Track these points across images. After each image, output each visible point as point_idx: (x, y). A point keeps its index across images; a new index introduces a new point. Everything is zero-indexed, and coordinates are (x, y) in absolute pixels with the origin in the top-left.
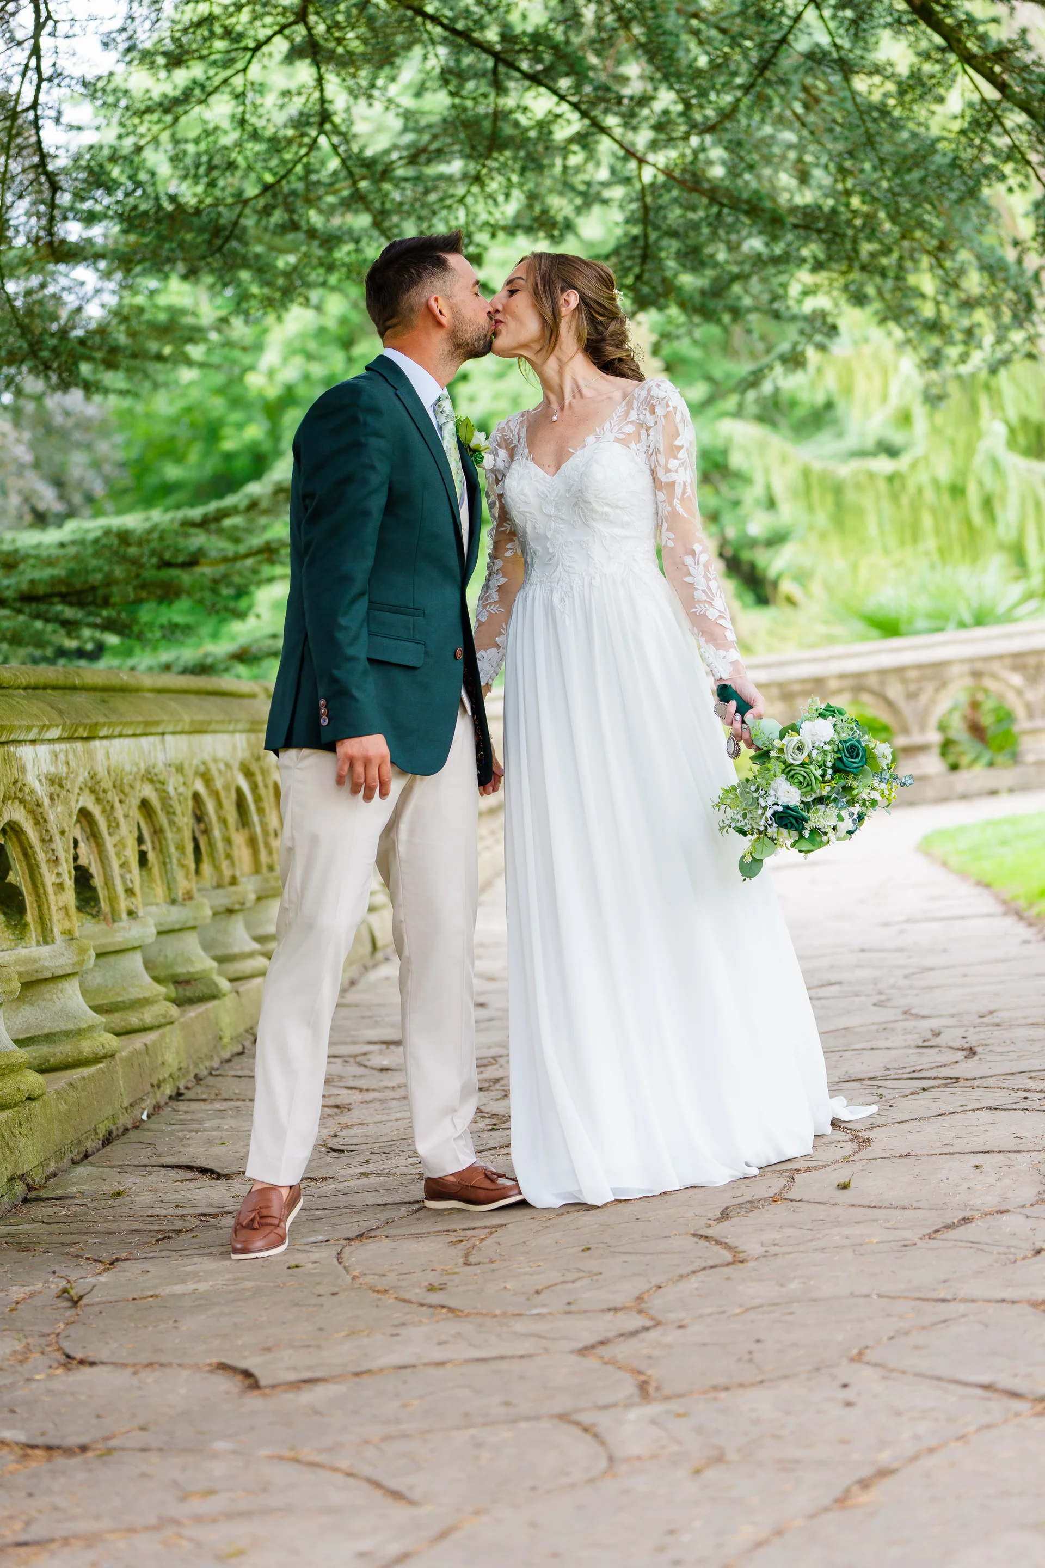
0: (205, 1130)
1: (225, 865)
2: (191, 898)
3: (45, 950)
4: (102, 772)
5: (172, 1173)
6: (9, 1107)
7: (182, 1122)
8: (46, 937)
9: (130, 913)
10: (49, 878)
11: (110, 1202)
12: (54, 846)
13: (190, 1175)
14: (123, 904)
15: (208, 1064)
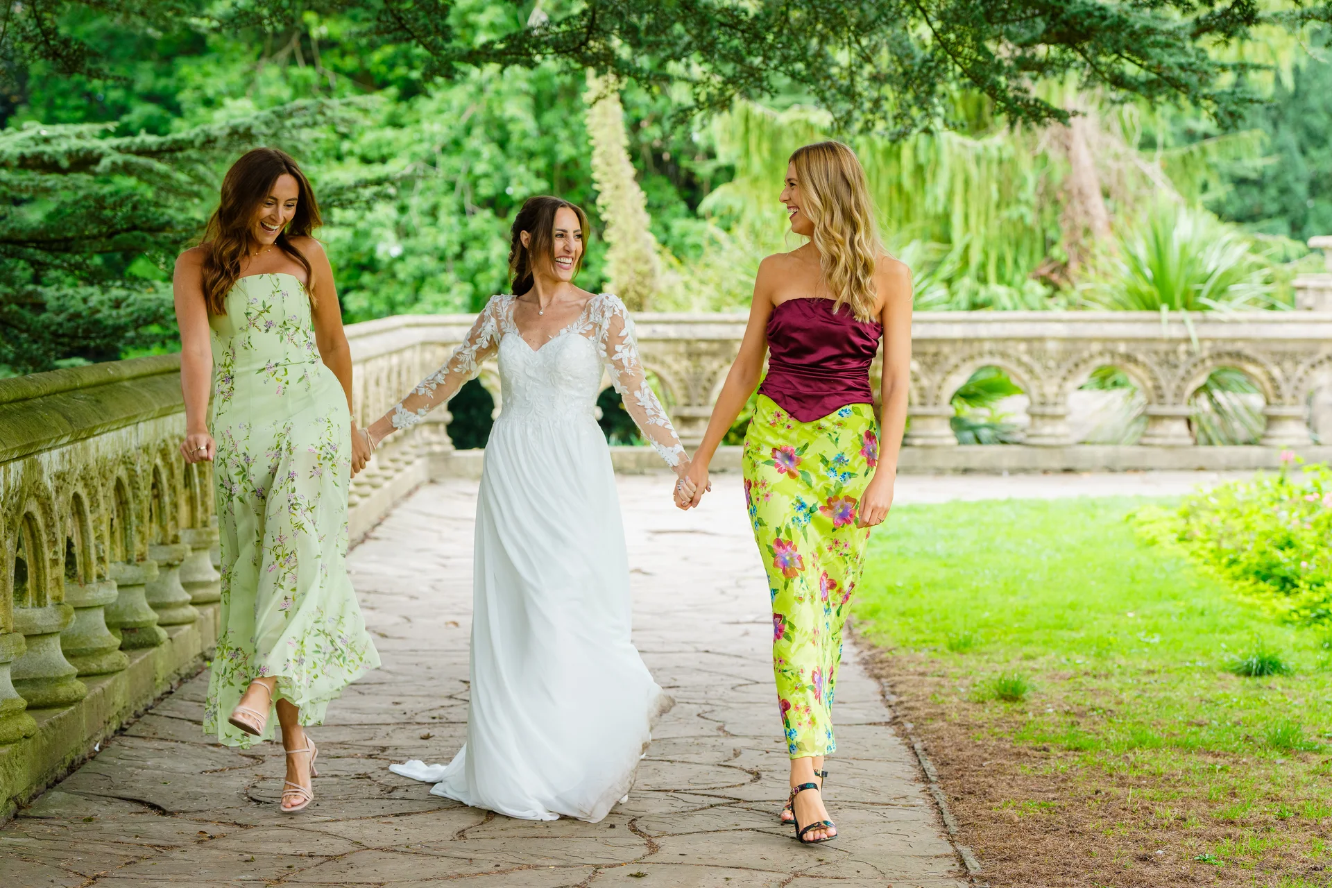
0: (148, 768)
1: (170, 525)
2: (143, 559)
3: (38, 613)
4: (92, 463)
5: (127, 805)
6: (10, 743)
7: (128, 758)
8: (40, 602)
9: (99, 577)
10: (48, 555)
11: (84, 826)
12: (54, 530)
13: (141, 809)
14: (95, 569)
15: (144, 702)
